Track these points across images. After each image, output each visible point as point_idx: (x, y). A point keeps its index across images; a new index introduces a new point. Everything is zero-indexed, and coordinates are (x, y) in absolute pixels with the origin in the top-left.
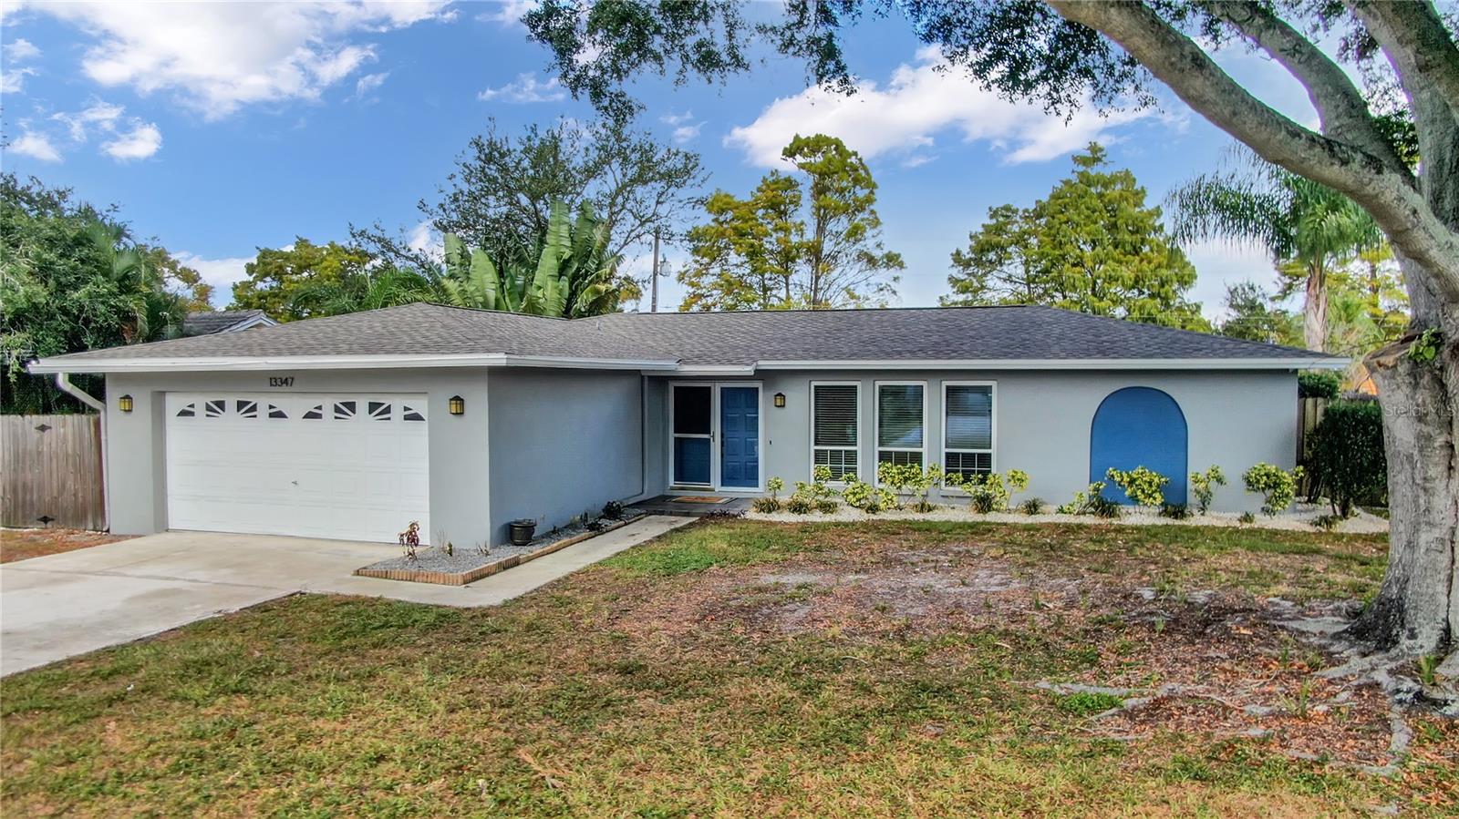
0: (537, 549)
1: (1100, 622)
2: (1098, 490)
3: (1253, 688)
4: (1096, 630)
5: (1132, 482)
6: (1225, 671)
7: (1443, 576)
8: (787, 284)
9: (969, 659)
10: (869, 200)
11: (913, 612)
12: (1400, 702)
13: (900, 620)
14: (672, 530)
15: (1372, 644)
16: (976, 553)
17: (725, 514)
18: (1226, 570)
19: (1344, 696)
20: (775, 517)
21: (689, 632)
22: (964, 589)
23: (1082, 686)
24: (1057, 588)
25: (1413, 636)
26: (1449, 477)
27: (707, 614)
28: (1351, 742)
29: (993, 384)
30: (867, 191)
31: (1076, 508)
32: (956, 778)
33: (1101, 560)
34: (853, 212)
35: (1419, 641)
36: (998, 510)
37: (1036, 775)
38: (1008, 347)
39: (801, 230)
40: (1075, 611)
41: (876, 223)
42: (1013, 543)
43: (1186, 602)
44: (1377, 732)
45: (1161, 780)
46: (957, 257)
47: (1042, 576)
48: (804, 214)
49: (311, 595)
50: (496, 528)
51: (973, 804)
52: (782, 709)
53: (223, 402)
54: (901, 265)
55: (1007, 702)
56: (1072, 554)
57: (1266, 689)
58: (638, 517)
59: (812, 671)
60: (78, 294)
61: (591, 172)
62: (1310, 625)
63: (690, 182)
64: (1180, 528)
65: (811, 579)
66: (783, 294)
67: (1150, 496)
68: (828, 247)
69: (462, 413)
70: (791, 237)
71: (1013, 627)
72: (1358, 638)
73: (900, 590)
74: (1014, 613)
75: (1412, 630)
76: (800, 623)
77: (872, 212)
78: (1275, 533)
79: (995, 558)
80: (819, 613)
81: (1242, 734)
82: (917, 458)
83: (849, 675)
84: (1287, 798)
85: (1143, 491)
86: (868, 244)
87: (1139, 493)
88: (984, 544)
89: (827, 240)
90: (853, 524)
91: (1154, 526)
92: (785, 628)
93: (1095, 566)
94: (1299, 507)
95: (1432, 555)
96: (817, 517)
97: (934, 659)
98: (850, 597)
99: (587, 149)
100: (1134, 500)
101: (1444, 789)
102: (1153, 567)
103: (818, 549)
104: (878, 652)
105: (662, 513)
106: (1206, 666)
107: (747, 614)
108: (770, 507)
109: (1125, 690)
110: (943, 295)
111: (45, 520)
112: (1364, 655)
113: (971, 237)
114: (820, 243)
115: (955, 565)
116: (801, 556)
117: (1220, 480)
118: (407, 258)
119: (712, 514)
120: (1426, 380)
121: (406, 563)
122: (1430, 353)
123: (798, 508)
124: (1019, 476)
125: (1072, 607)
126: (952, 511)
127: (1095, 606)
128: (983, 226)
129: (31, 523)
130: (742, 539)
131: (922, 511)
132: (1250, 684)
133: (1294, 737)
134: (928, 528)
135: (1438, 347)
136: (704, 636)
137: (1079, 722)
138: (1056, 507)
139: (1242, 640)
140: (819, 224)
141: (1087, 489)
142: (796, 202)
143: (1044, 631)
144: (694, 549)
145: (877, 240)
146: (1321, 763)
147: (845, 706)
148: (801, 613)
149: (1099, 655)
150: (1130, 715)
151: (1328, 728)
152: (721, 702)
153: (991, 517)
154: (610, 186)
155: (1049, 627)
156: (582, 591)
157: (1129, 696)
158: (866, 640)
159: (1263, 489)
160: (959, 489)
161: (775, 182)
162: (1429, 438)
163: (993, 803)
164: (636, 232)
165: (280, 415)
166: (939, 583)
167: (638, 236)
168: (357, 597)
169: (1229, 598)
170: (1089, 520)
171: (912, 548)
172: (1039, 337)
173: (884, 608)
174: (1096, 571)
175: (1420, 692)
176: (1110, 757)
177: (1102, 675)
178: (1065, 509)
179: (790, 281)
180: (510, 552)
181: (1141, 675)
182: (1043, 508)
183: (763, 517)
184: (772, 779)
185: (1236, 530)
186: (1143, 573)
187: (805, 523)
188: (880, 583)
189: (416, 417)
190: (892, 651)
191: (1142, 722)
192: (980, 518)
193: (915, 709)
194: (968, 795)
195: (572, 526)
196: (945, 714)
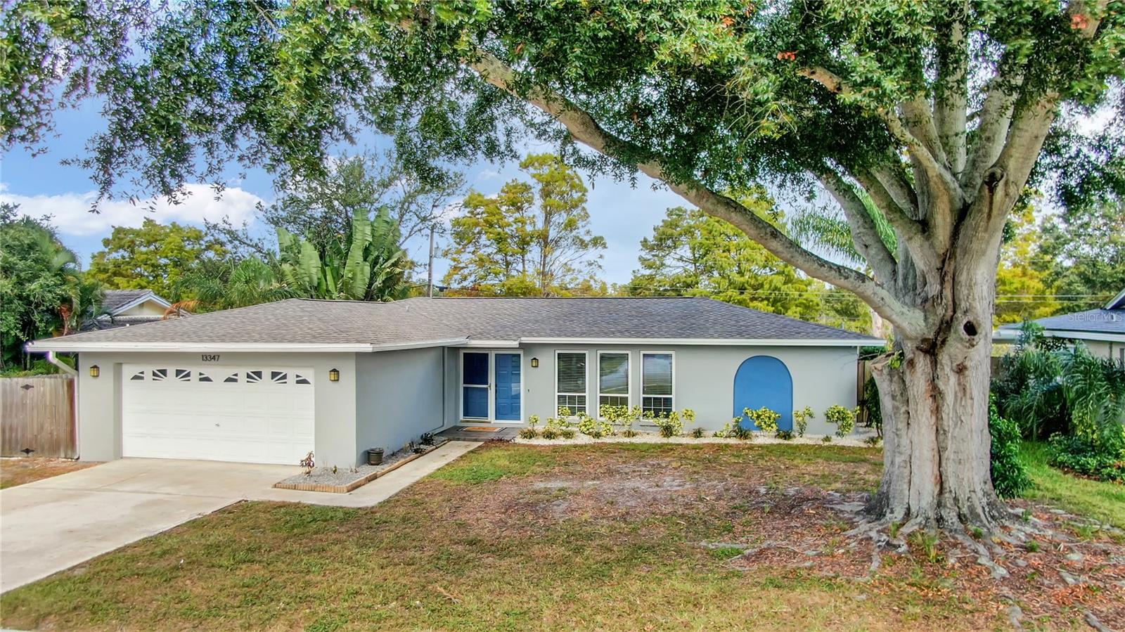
0: (386, 467)
1: (735, 508)
2: (738, 422)
3: (811, 542)
4: (733, 513)
5: (758, 417)
6: (797, 533)
7: (906, 480)
8: (523, 261)
9: (663, 531)
10: (581, 200)
11: (629, 504)
12: (879, 546)
13: (623, 510)
14: (469, 452)
15: (874, 517)
16: (664, 465)
17: (501, 440)
18: (809, 474)
19: (853, 544)
20: (534, 442)
21: (501, 519)
22: (657, 489)
23: (723, 544)
24: (712, 486)
25: (892, 512)
26: (908, 428)
27: (509, 507)
28: (852, 567)
29: (672, 353)
30: (580, 194)
31: (725, 434)
32: (660, 591)
33: (738, 469)
34: (570, 209)
35: (895, 514)
36: (676, 435)
37: (699, 588)
38: (681, 329)
39: (534, 222)
40: (721, 502)
41: (587, 216)
42: (686, 458)
43: (783, 495)
44: (865, 562)
45: (759, 588)
46: (645, 243)
47: (703, 480)
48: (535, 210)
49: (252, 502)
50: (359, 455)
51: (669, 602)
52: (565, 561)
53: (165, 370)
55: (684, 553)
56: (721, 465)
57: (817, 542)
58: (443, 443)
59: (577, 540)
60: (34, 286)
61: (385, 185)
62: (847, 507)
63: (458, 192)
64: (787, 445)
65: (566, 484)
66: (520, 267)
67: (770, 426)
68: (552, 234)
69: (338, 380)
70: (527, 226)
71: (687, 512)
72: (868, 514)
73: (620, 490)
74: (687, 503)
75: (892, 509)
76: (564, 512)
77: (584, 209)
78: (843, 448)
79: (675, 469)
80: (574, 506)
81: (801, 565)
82: (624, 401)
83: (598, 542)
84: (817, 594)
85: (765, 423)
86: (581, 232)
87: (763, 424)
88: (668, 459)
89: (552, 228)
90: (586, 446)
91: (772, 445)
92: (557, 516)
93: (734, 473)
94: (861, 430)
95: (901, 469)
96: (561, 441)
97: (643, 531)
98: (591, 496)
99: (383, 168)
100: (760, 428)
101: (889, 586)
102: (768, 473)
103: (566, 464)
104: (612, 528)
105: (458, 440)
106: (789, 531)
107: (531, 506)
108: (530, 434)
109: (745, 545)
110: (636, 269)
111: (27, 451)
112: (869, 522)
113: (654, 229)
114: (547, 232)
115: (651, 474)
116: (557, 469)
117: (811, 415)
118: (248, 245)
119: (493, 440)
120: (896, 378)
121: (305, 479)
122: (897, 364)
123: (549, 435)
124: (689, 413)
125: (720, 499)
126: (647, 436)
127: (733, 498)
128: (663, 221)
129: (16, 453)
130: (517, 458)
131: (629, 436)
132: (809, 539)
133: (826, 566)
134: (633, 448)
135: (901, 361)
136: (510, 522)
137: (721, 563)
138: (713, 433)
139: (809, 516)
140: (546, 218)
141: (732, 422)
142: (530, 202)
143: (704, 514)
144: (488, 465)
145: (586, 229)
146: (835, 578)
147: (599, 559)
148: (564, 506)
149: (734, 527)
150: (747, 558)
151: (843, 561)
152: (530, 558)
153: (672, 440)
154: (401, 195)
155: (707, 511)
156: (427, 495)
157: (747, 548)
158: (605, 521)
159: (837, 421)
160: (651, 421)
161: (515, 187)
162: (897, 408)
163: (678, 601)
164: (418, 228)
165: (207, 379)
166: (642, 485)
167: (420, 230)
168: (284, 502)
169: (807, 492)
170: (733, 441)
171: (624, 462)
172: (701, 322)
173: (612, 502)
174: (735, 476)
175: (888, 541)
176: (736, 579)
177: (735, 538)
178: (718, 433)
179: (526, 258)
180: (370, 470)
181: (754, 537)
182: (704, 433)
183: (526, 441)
184: (568, 595)
185: (820, 446)
186: (762, 477)
187: (555, 446)
188: (608, 486)
189: (305, 382)
190: (620, 528)
191: (753, 561)
192: (665, 440)
193: (636, 558)
194: (665, 599)
195: (402, 451)
196: (652, 561)
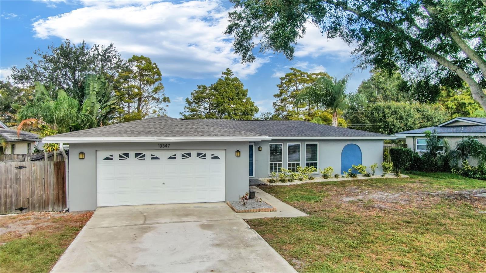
29: (318, 143)
30: (158, 76)
31: (346, 176)
53: (128, 154)
54: (169, 101)
69: (240, 156)
82: (298, 165)
86: (160, 94)
100: (360, 173)
117: (377, 167)
129: (11, 212)
131: (312, 179)
165: (157, 158)
170: (351, 179)
189: (217, 158)
